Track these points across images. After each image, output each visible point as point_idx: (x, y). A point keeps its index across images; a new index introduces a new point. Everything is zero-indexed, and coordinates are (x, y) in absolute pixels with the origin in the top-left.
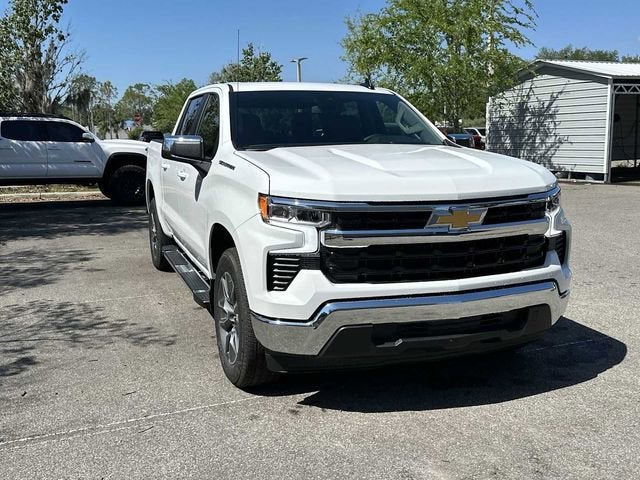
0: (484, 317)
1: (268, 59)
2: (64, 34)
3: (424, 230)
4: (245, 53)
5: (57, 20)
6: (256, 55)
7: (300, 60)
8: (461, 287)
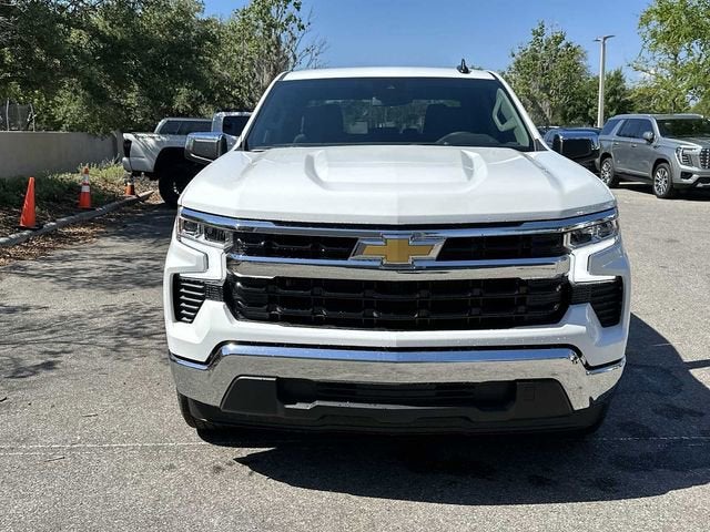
0: (439, 386)
1: (562, 38)
2: (304, 23)
3: (350, 262)
4: (535, 33)
5: (298, 9)
6: (548, 34)
7: (605, 39)
8: (398, 342)
